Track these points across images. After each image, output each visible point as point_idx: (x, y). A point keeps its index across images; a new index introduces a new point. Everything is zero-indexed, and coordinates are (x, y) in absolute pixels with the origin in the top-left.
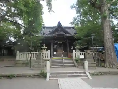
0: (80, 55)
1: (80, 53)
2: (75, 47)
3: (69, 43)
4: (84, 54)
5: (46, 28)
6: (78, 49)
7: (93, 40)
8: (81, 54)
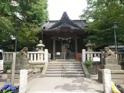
0: (93, 56)
1: (93, 54)
2: (86, 45)
3: (77, 39)
4: (99, 55)
5: (48, 22)
6: (90, 47)
7: (115, 31)
8: (95, 55)
